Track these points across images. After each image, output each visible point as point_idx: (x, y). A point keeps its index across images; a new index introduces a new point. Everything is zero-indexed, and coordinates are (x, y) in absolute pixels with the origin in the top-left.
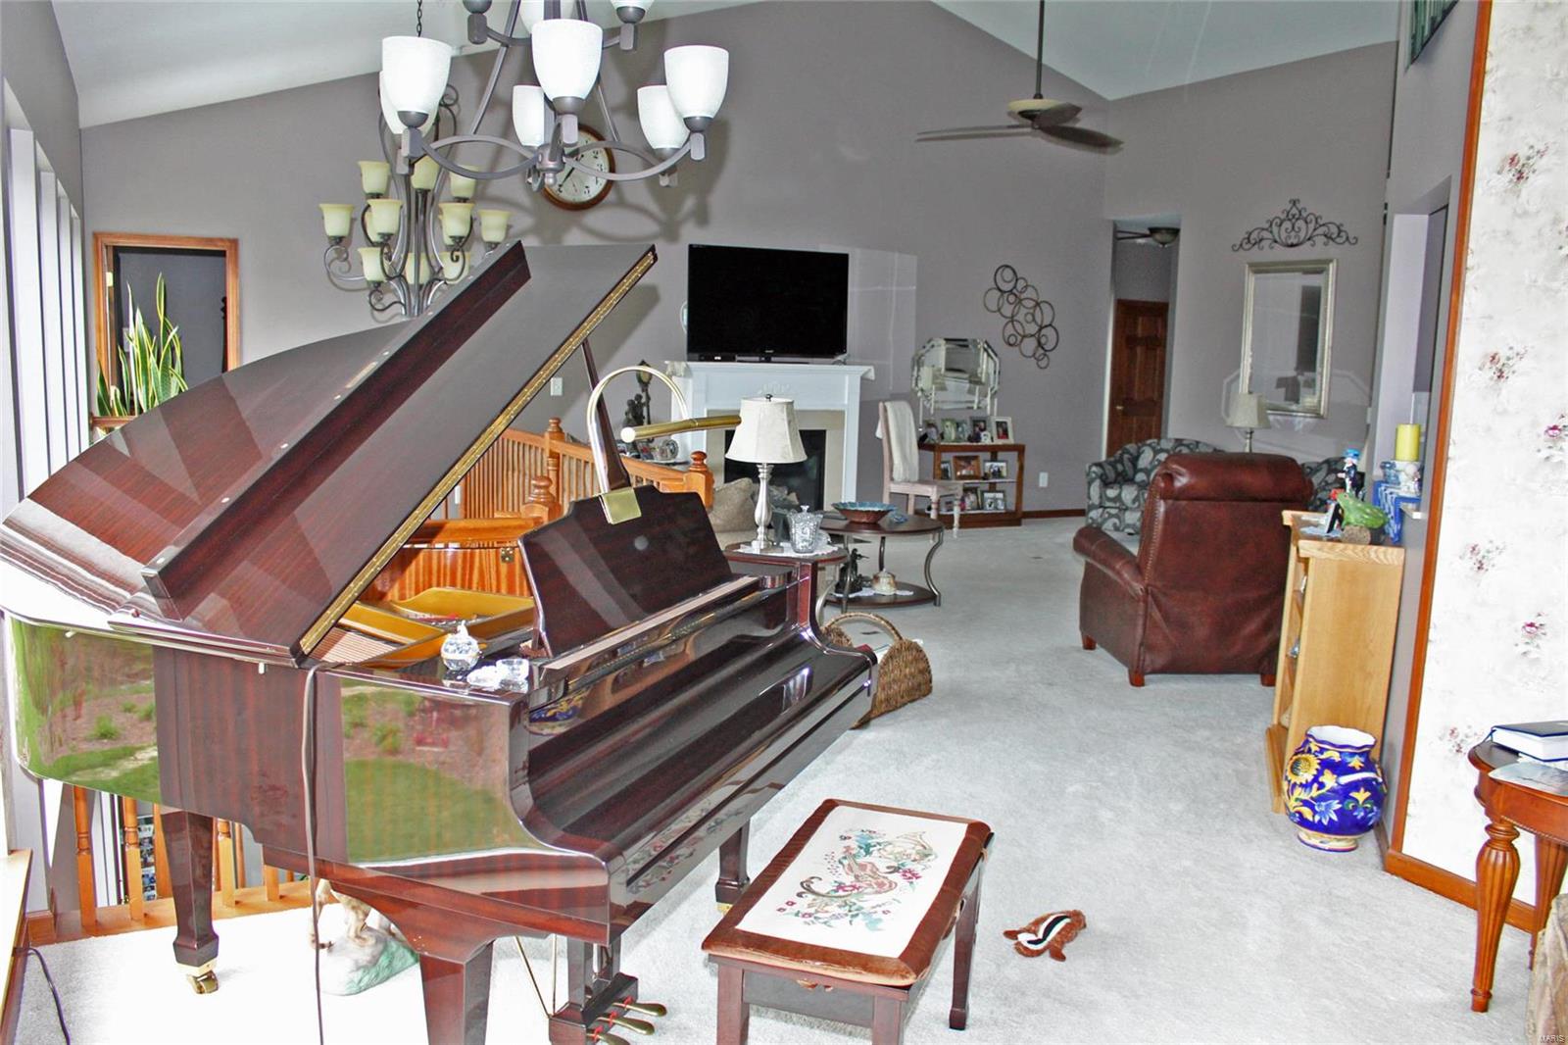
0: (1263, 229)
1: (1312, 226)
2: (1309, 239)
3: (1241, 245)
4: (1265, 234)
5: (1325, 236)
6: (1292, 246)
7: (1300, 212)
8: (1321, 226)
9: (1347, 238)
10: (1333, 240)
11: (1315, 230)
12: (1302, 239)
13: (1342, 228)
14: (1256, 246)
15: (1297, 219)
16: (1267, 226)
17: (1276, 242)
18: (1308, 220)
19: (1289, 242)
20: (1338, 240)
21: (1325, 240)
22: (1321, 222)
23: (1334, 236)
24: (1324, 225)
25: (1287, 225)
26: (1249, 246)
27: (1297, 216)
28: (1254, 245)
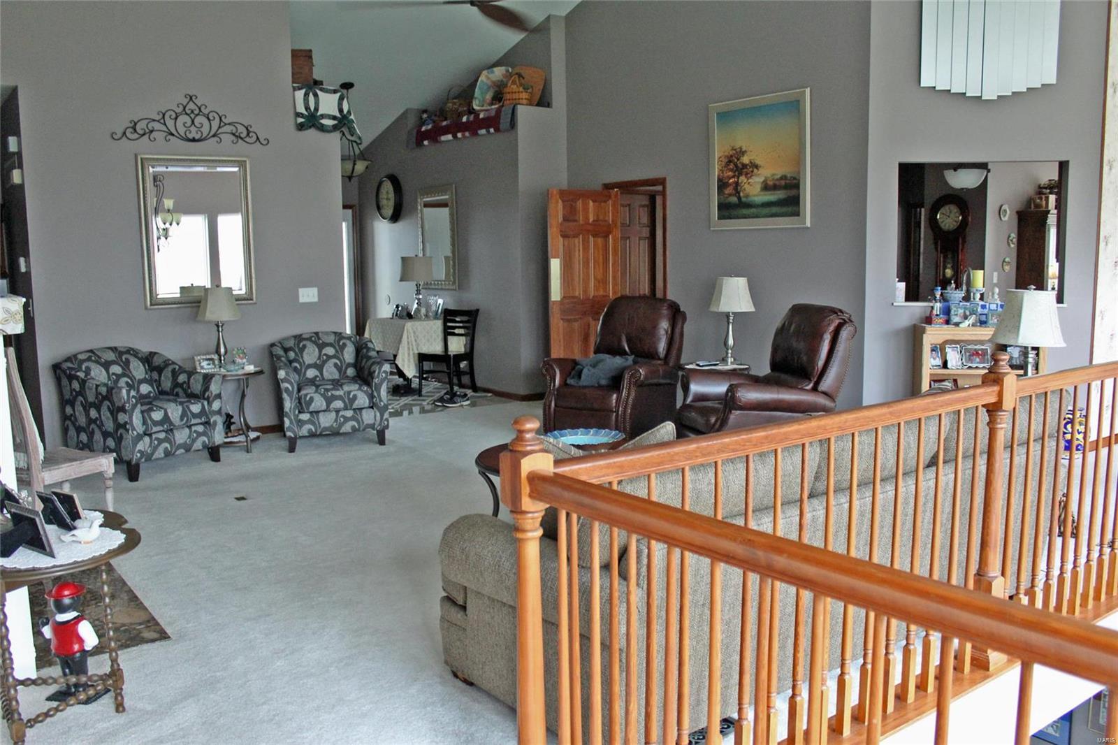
0: (154, 120)
1: (215, 124)
2: (214, 136)
3: (124, 133)
4: (157, 126)
5: (234, 134)
6: (194, 140)
7: (200, 109)
8: (226, 124)
9: (258, 138)
10: (242, 138)
11: (220, 127)
12: (204, 136)
13: (251, 130)
14: (147, 135)
15: (197, 115)
16: (158, 118)
17: (173, 135)
18: (211, 118)
19: (190, 136)
20: (247, 139)
21: (233, 138)
22: (226, 121)
23: (242, 136)
24: (229, 124)
25: (184, 119)
26: (136, 136)
27: (196, 112)
28: (144, 134)
